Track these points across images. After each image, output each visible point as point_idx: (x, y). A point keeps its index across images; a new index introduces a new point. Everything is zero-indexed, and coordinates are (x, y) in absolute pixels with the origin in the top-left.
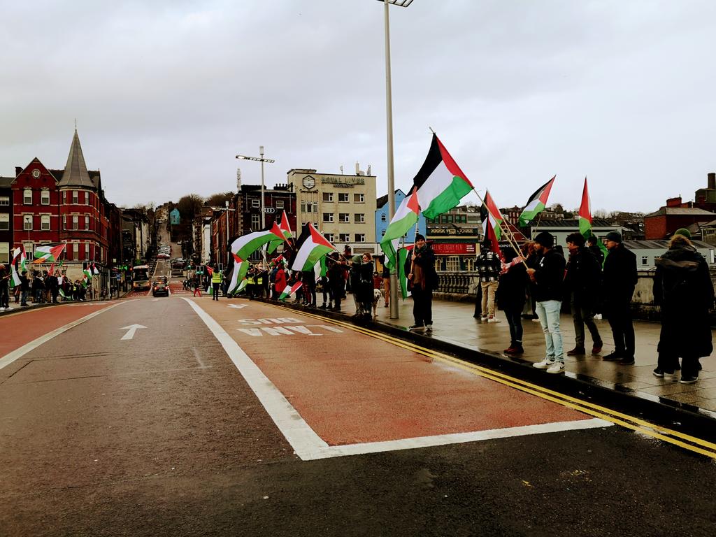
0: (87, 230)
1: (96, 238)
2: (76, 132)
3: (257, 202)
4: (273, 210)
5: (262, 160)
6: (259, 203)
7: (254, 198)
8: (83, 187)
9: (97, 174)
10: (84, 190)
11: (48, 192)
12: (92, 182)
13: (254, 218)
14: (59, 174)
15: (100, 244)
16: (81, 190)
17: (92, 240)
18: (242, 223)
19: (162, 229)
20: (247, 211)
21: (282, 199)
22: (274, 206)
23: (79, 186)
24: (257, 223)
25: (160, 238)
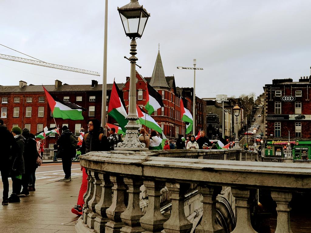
0: (163, 115)
1: (170, 121)
2: (159, 52)
3: (280, 92)
4: (292, 98)
5: (195, 69)
6: (281, 93)
7: (277, 89)
8: (161, 87)
9: (173, 78)
10: (161, 90)
11: (142, 92)
12: (168, 84)
13: (276, 105)
14: (148, 79)
15: (174, 124)
16: (159, 89)
17: (166, 122)
18: (266, 109)
19: (258, 113)
20: (271, 100)
21: (300, 89)
22: (294, 95)
23: (158, 87)
24: (279, 109)
25: (255, 120)
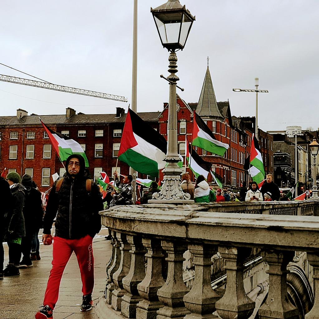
0: (214, 155)
1: (223, 163)
2: (208, 68)
5: (257, 91)
8: (211, 117)
9: (227, 104)
10: (212, 120)
11: (185, 123)
12: (221, 112)
14: (194, 106)
15: (230, 167)
16: (209, 120)
17: (219, 164)
23: (207, 116)
